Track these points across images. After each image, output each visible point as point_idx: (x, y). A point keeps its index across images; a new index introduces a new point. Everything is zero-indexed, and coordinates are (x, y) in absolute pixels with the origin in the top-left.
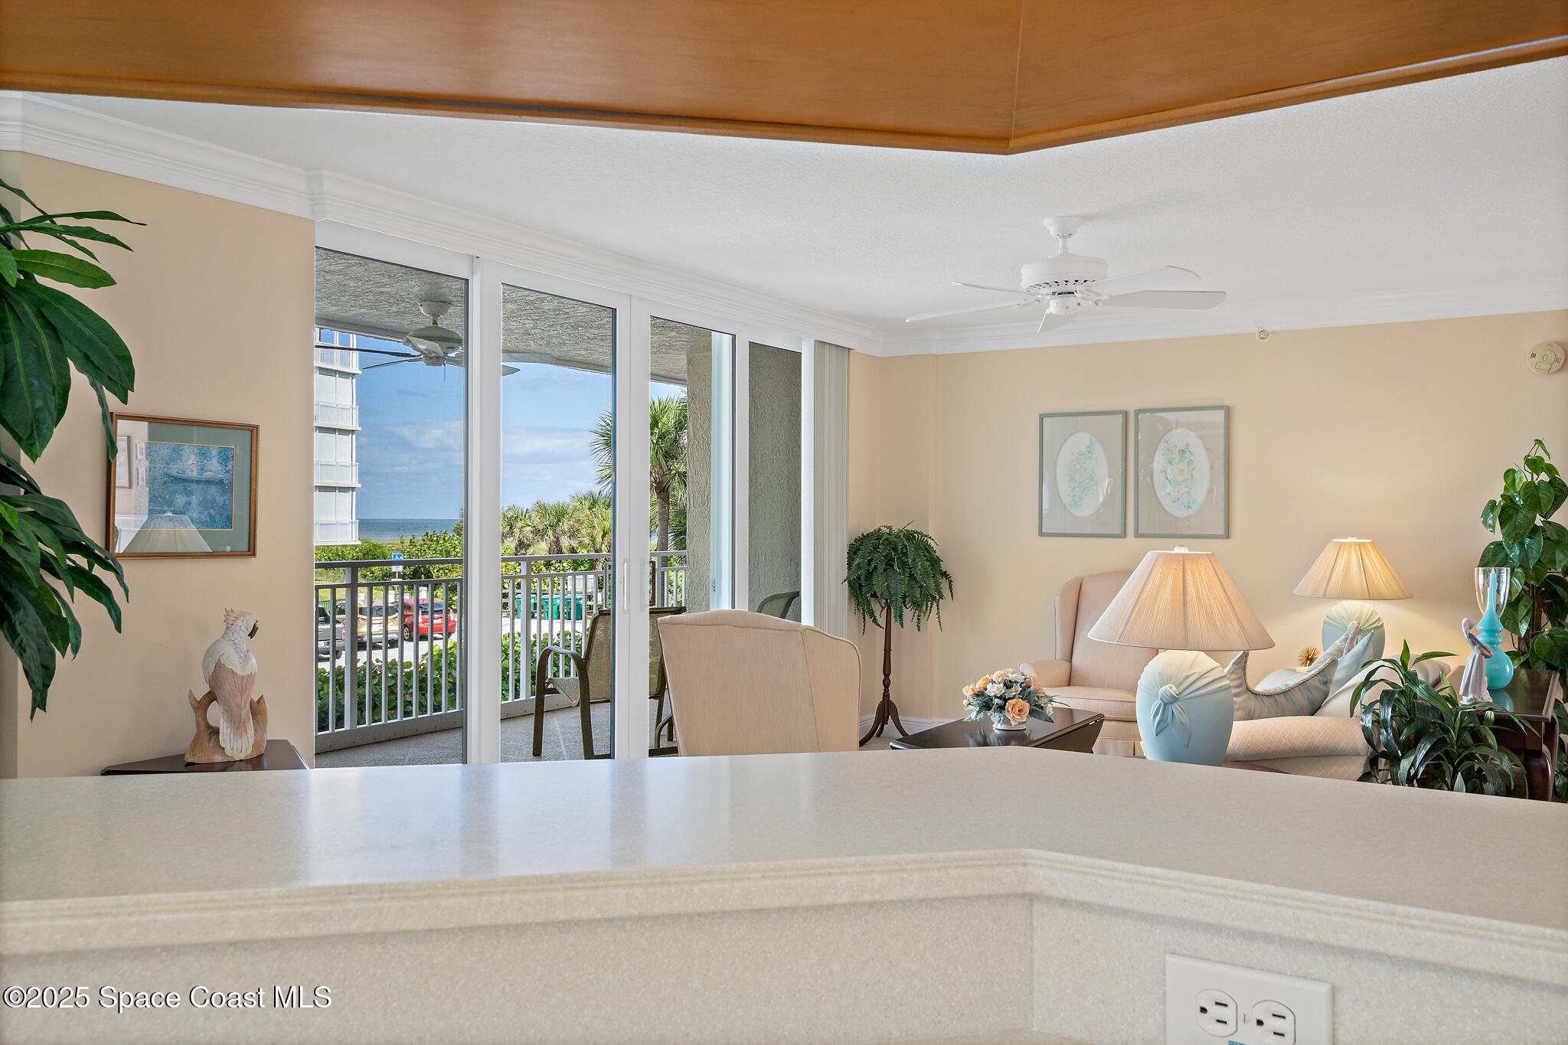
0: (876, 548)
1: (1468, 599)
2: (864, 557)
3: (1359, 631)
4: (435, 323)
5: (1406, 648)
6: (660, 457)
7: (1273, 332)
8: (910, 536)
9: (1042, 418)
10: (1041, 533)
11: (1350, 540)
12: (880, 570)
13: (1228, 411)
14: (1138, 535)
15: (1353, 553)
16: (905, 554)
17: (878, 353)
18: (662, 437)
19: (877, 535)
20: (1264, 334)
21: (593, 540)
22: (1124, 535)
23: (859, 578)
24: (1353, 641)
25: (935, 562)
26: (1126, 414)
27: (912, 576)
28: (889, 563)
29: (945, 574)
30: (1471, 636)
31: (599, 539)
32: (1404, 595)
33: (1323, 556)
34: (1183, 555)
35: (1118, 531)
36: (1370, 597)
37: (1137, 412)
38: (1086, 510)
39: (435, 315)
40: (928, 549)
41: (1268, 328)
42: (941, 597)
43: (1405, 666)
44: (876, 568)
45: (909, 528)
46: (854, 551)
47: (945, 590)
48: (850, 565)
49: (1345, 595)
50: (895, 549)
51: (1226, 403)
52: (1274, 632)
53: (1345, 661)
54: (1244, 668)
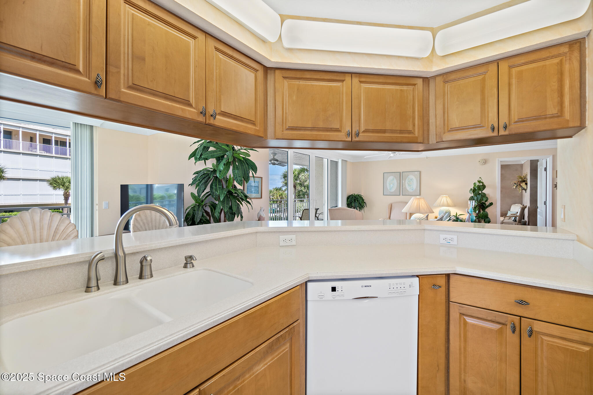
0: (352, 198)
1: (467, 206)
2: (350, 199)
3: (446, 212)
4: (274, 157)
5: (457, 214)
6: (295, 180)
7: (429, 157)
8: (358, 195)
9: (384, 173)
10: (384, 195)
11: (444, 196)
12: (353, 202)
13: (420, 172)
14: (402, 195)
15: (445, 199)
16: (358, 199)
17: (352, 162)
18: (295, 176)
19: (352, 195)
20: (427, 158)
21: (277, 197)
22: (400, 195)
23: (349, 203)
24: (445, 214)
25: (363, 200)
26: (400, 172)
27: (359, 203)
28: (355, 200)
29: (365, 203)
30: (468, 212)
31: (278, 197)
32: (455, 206)
33: (439, 199)
34: (419, 198)
35: (399, 194)
36: (448, 206)
37: (402, 172)
38: (393, 190)
39: (274, 156)
40: (362, 198)
41: (428, 157)
42: (364, 207)
43: (456, 216)
44: (352, 201)
45: (358, 194)
46: (348, 198)
47: (365, 206)
48: (347, 201)
49: (443, 206)
50: (356, 198)
51: (420, 170)
52: (434, 210)
53: (444, 217)
54: (428, 217)
